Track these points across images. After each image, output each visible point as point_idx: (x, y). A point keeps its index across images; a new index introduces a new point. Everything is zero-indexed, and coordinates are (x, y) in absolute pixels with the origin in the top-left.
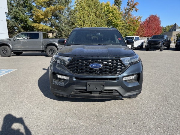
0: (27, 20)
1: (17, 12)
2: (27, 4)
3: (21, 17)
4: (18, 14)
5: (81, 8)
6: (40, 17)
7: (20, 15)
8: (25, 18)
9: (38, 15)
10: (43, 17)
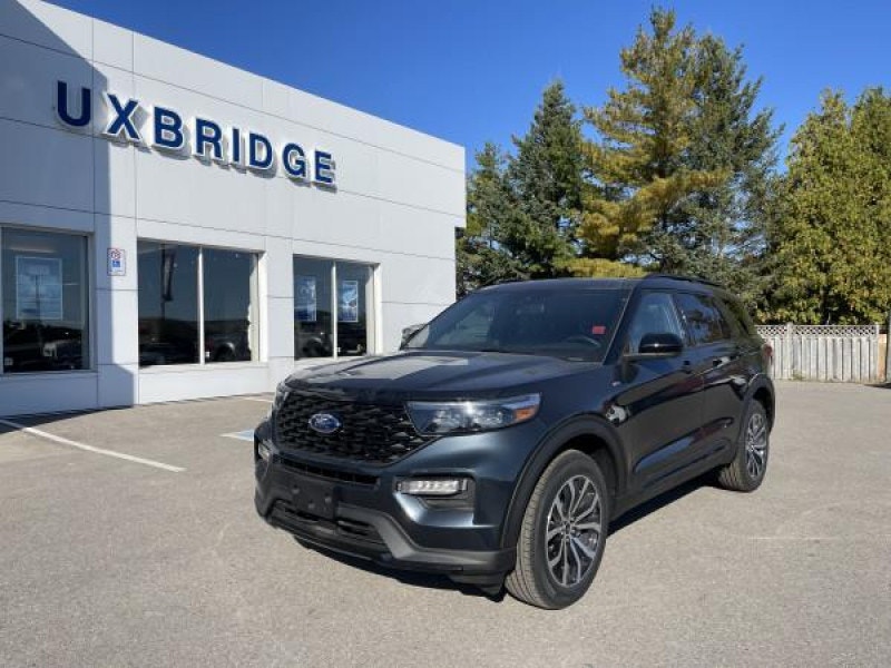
0: (551, 246)
1: (518, 221)
2: (563, 185)
3: (529, 238)
4: (521, 228)
5: (825, 163)
6: (600, 231)
7: (527, 231)
8: (546, 241)
9: (595, 222)
10: (616, 229)
